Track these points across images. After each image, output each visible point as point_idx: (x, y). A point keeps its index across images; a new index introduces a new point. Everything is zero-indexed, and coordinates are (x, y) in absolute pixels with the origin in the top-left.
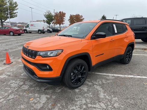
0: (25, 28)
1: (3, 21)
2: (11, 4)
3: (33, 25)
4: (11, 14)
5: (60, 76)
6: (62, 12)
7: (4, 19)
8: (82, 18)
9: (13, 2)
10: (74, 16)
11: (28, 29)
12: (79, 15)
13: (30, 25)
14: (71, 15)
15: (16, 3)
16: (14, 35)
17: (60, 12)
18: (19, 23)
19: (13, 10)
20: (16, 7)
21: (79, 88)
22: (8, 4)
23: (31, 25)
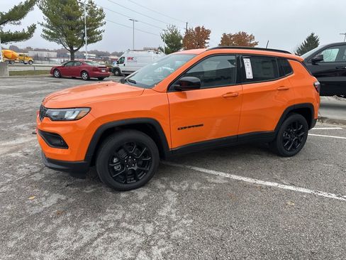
0: (115, 65)
1: (74, 49)
2: (91, 13)
3: (132, 58)
4: (90, 34)
5: (85, 160)
6: (203, 28)
7: (76, 45)
8: (252, 42)
9: (96, 9)
10: (231, 36)
11: (121, 67)
12: (244, 34)
13: (126, 59)
14: (225, 35)
15: (102, 11)
16: (88, 79)
17: (198, 29)
18: (114, 54)
19: (96, 26)
20: (100, 19)
21: (132, 191)
22: (86, 13)
23: (129, 58)
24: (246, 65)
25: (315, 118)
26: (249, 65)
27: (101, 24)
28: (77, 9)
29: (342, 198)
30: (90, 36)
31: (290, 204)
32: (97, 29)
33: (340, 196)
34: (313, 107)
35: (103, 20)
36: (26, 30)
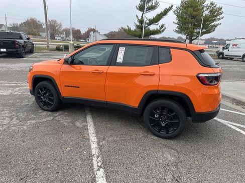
0: (221, 50)
2: (211, 11)
9: (215, 8)
15: (220, 8)
25: (196, 111)
26: (123, 52)
27: (219, 19)
28: (198, 10)
29: (97, 168)
30: (206, 29)
31: (69, 149)
32: (215, 23)
33: (100, 167)
34: (188, 97)
35: (221, 16)
36: (158, 28)
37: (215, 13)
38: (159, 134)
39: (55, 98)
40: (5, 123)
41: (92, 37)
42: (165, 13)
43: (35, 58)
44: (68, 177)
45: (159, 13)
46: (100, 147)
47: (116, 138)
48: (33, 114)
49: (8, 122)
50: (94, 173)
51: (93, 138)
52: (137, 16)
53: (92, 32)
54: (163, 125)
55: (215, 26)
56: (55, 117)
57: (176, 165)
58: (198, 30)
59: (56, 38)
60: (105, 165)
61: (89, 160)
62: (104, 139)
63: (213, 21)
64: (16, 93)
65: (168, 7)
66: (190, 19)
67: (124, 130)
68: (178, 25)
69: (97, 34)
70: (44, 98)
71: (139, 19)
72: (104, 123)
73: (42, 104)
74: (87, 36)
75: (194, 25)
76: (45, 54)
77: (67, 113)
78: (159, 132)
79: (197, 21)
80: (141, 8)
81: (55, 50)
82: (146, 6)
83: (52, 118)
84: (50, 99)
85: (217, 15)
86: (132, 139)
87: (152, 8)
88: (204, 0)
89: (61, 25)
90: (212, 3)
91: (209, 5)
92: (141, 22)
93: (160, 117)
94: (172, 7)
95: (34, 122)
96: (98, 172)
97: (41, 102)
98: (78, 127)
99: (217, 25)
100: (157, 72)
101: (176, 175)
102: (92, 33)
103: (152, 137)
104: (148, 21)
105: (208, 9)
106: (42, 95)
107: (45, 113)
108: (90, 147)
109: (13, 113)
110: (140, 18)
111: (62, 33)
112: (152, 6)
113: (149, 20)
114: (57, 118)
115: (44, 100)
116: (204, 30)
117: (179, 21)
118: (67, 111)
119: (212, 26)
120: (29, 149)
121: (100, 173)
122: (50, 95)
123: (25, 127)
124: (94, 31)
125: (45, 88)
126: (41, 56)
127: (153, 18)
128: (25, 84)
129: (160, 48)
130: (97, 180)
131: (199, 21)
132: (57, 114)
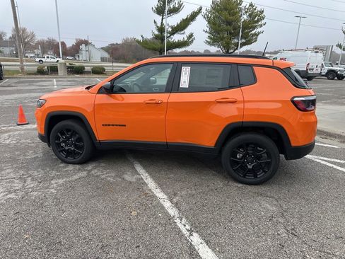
9: (256, 11)
15: (261, 12)
20: (260, 20)
24: (183, 73)
25: (293, 145)
26: (188, 73)
27: (261, 26)
28: (234, 14)
29: (188, 233)
30: (245, 38)
31: (134, 213)
32: (256, 31)
33: (191, 231)
34: (283, 128)
35: (263, 22)
36: (186, 39)
37: (256, 18)
38: (245, 179)
39: (86, 143)
40: (17, 188)
41: (84, 52)
42: (193, 17)
43: (9, 86)
44: (156, 251)
45: (185, 18)
46: (177, 205)
47: (190, 192)
48: (53, 170)
49: (21, 185)
50: (187, 240)
51: (160, 194)
52: (155, 22)
53: (83, 45)
54: (250, 167)
55: (257, 35)
56: (89, 171)
57: (282, 216)
58: (236, 41)
59: (27, 55)
60: (195, 228)
61: (171, 224)
62: (175, 194)
63: (254, 28)
64: (7, 142)
65: (196, 10)
66: (225, 26)
67: (195, 179)
68: (210, 33)
69: (91, 48)
70: (67, 145)
71: (158, 27)
72: (163, 172)
73: (63, 155)
74: (75, 51)
75: (231, 33)
76: (22, 80)
77: (103, 165)
78: (244, 176)
79: (235, 29)
80: (160, 11)
81: (35, 74)
82: (167, 8)
83: (85, 173)
84: (76, 146)
85: (258, 21)
86: (212, 190)
87: (175, 11)
88: (241, 1)
89: (33, 36)
90: (251, 5)
91: (247, 7)
92: (161, 29)
93: (244, 157)
94: (201, 9)
95: (61, 181)
96: (191, 237)
97: (62, 151)
98: (131, 183)
99: (259, 33)
100: (239, 98)
101: (289, 228)
102: (83, 47)
103: (236, 184)
104: (170, 30)
105: (246, 12)
106: (63, 142)
107: (71, 167)
108: (162, 207)
109: (22, 172)
110: (159, 25)
111: (35, 47)
112: (174, 7)
113: (172, 27)
114: (93, 172)
115: (67, 148)
116: (243, 41)
117: (211, 28)
118: (101, 161)
119: (253, 35)
120: (77, 220)
121: (196, 239)
122: (76, 141)
123: (53, 191)
124: (86, 43)
125: (68, 130)
126: (19, 83)
127: (177, 25)
128: (15, 128)
129: (239, 67)
130: (196, 248)
131: (236, 29)
132: (90, 167)
